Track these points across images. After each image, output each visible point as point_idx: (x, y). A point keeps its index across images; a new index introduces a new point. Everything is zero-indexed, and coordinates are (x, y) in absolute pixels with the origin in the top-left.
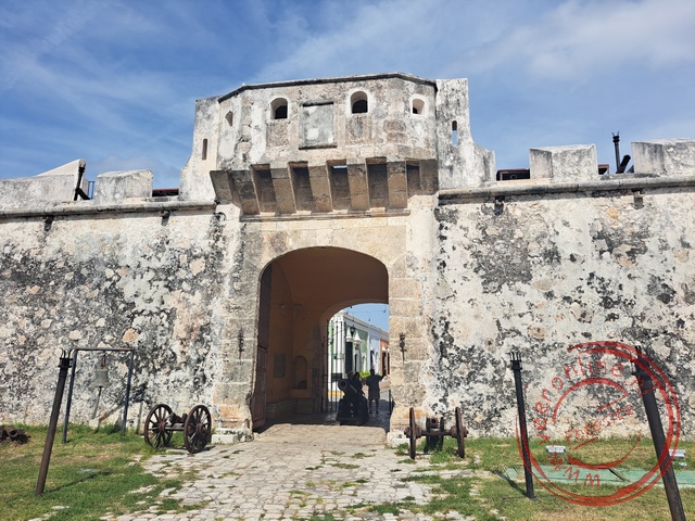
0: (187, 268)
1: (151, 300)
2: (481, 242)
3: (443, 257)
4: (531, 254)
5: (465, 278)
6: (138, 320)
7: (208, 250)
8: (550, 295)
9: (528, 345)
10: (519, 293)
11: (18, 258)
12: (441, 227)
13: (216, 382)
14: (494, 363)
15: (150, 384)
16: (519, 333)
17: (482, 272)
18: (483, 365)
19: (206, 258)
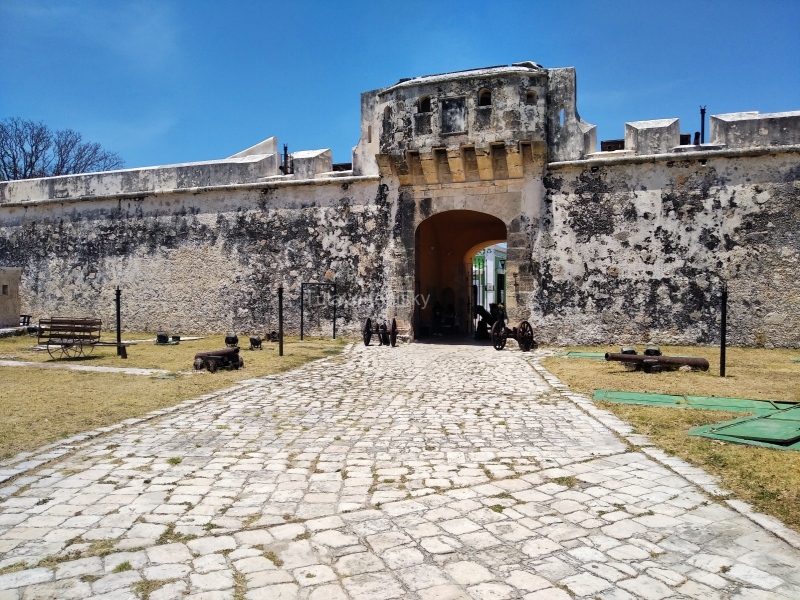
0: (364, 227)
1: (340, 250)
2: (577, 204)
3: (548, 216)
4: (616, 213)
5: (564, 233)
6: (334, 264)
7: (376, 213)
8: (626, 244)
9: (605, 280)
10: (603, 243)
11: (248, 219)
12: (548, 193)
13: (388, 305)
14: (581, 293)
15: (346, 306)
16: (600, 272)
17: (577, 227)
18: (573, 294)
19: (376, 218)
